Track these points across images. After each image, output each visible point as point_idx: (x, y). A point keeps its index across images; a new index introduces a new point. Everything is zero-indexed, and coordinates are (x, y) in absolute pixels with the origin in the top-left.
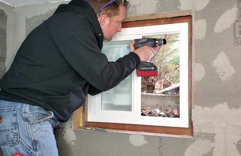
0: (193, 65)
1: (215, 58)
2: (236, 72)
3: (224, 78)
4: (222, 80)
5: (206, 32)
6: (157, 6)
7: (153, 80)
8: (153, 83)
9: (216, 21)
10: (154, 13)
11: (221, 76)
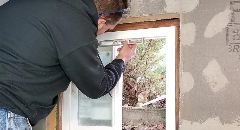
0: (180, 75)
1: (205, 66)
2: (229, 82)
3: (215, 89)
4: (213, 92)
5: (196, 37)
6: (140, 8)
7: (136, 92)
8: (136, 95)
9: (206, 25)
10: (136, 15)
11: (212, 87)
